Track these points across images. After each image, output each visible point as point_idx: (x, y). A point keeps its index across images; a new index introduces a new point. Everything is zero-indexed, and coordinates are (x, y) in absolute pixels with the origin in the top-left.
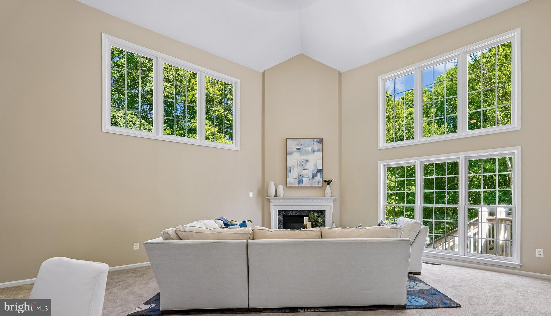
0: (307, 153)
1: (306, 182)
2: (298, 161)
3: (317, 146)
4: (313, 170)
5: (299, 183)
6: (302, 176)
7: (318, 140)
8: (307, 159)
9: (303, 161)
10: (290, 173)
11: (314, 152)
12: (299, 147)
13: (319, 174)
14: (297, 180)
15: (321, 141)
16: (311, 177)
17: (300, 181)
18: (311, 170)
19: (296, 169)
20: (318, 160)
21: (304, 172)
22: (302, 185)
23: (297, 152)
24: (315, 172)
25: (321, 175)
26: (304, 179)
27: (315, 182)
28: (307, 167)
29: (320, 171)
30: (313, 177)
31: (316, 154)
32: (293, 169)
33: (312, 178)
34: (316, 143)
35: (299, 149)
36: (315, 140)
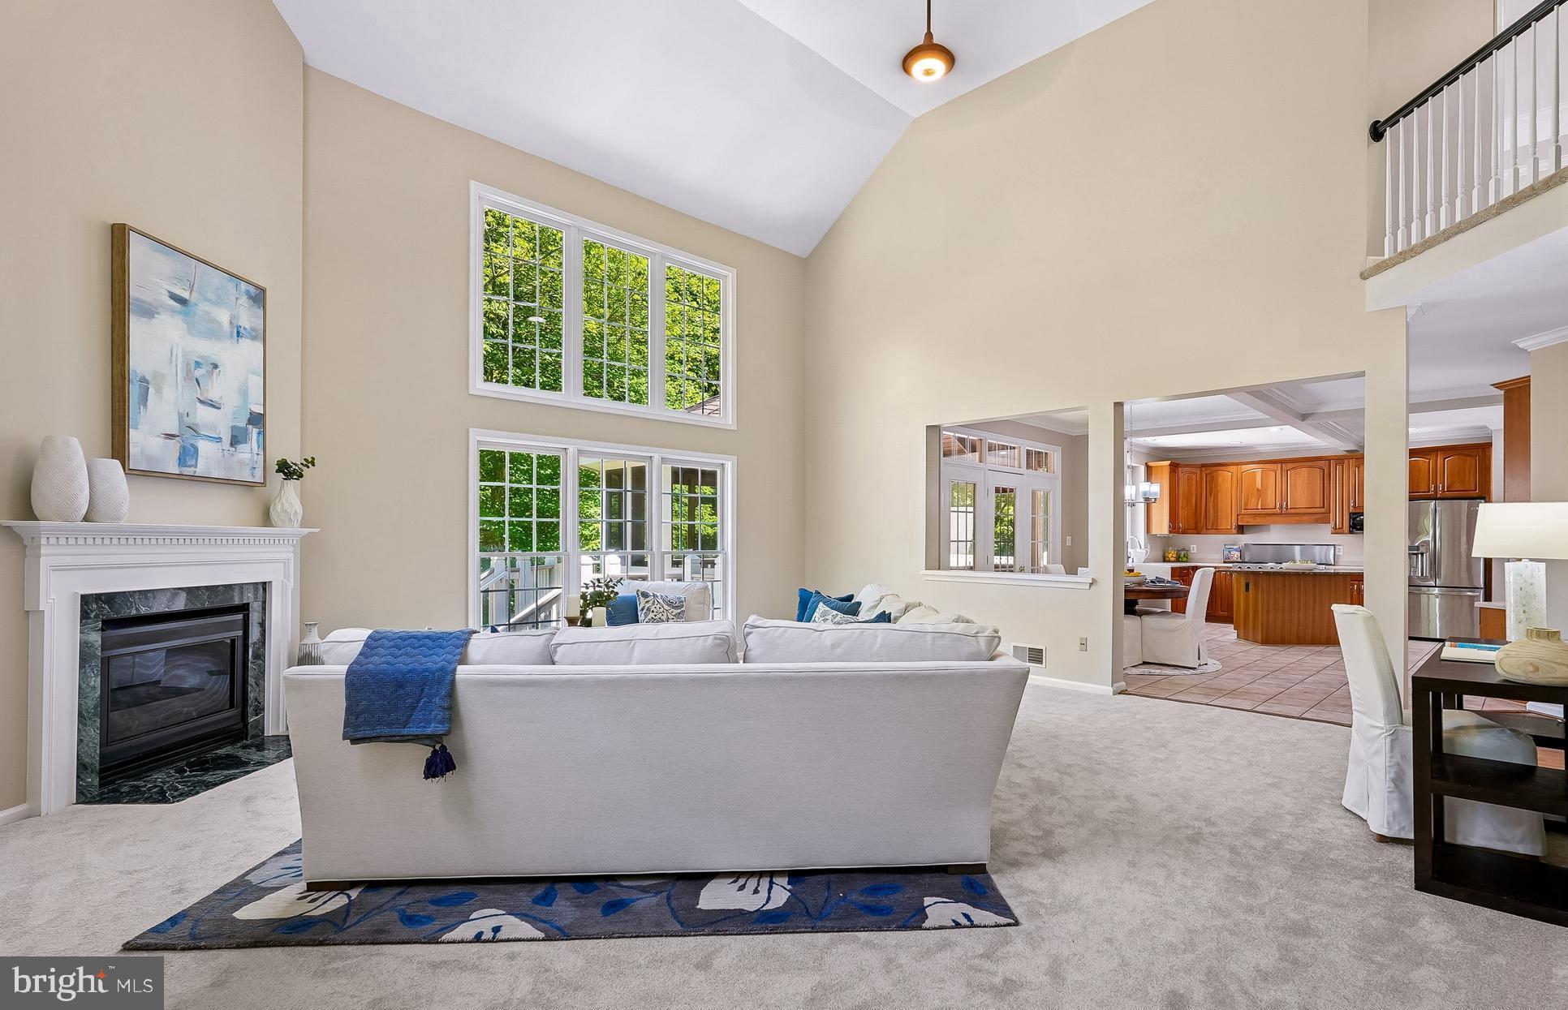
0: (212, 332)
1: (209, 458)
2: (180, 360)
3: (248, 318)
4: (234, 413)
5: (182, 461)
6: (192, 428)
7: (252, 290)
8: (216, 359)
9: (198, 364)
10: (145, 406)
11: (238, 333)
12: (185, 295)
13: (255, 431)
14: (174, 447)
15: (259, 297)
16: (227, 439)
17: (187, 454)
18: (229, 407)
19: (169, 393)
20: (254, 373)
21: (203, 414)
22: (193, 469)
23: (173, 311)
24: (242, 423)
25: (261, 437)
26: (204, 446)
27: (241, 463)
28: (213, 394)
29: (257, 420)
30: (235, 441)
31: (245, 343)
32: (159, 390)
33: (232, 445)
34: (244, 300)
35: (182, 301)
36: (243, 286)
